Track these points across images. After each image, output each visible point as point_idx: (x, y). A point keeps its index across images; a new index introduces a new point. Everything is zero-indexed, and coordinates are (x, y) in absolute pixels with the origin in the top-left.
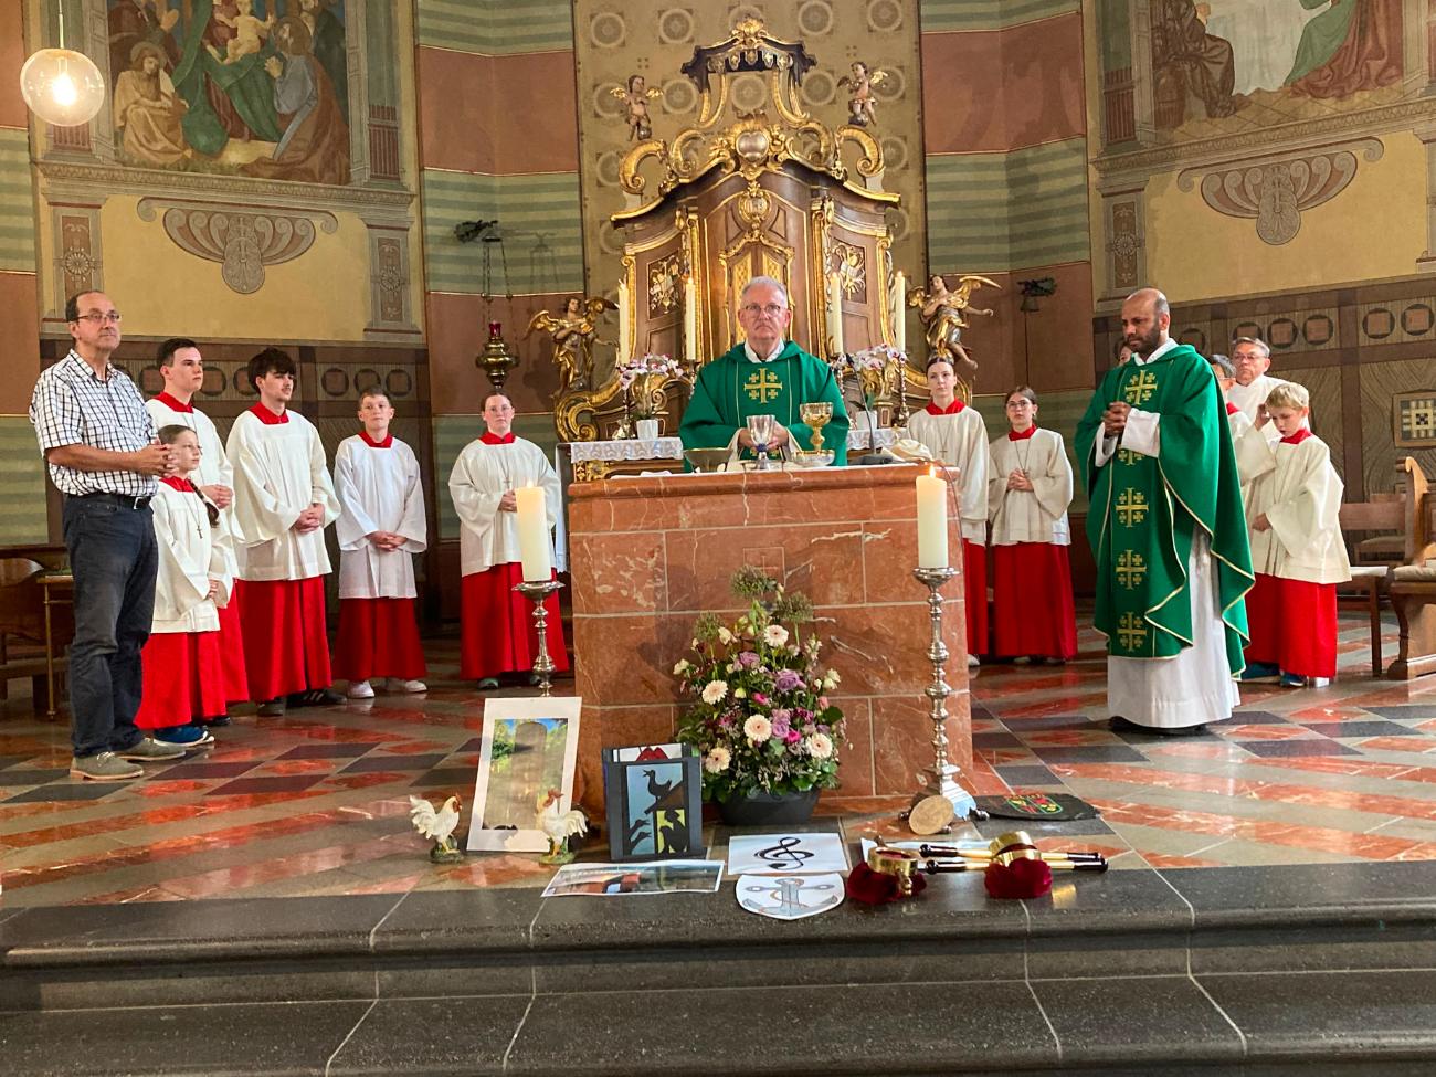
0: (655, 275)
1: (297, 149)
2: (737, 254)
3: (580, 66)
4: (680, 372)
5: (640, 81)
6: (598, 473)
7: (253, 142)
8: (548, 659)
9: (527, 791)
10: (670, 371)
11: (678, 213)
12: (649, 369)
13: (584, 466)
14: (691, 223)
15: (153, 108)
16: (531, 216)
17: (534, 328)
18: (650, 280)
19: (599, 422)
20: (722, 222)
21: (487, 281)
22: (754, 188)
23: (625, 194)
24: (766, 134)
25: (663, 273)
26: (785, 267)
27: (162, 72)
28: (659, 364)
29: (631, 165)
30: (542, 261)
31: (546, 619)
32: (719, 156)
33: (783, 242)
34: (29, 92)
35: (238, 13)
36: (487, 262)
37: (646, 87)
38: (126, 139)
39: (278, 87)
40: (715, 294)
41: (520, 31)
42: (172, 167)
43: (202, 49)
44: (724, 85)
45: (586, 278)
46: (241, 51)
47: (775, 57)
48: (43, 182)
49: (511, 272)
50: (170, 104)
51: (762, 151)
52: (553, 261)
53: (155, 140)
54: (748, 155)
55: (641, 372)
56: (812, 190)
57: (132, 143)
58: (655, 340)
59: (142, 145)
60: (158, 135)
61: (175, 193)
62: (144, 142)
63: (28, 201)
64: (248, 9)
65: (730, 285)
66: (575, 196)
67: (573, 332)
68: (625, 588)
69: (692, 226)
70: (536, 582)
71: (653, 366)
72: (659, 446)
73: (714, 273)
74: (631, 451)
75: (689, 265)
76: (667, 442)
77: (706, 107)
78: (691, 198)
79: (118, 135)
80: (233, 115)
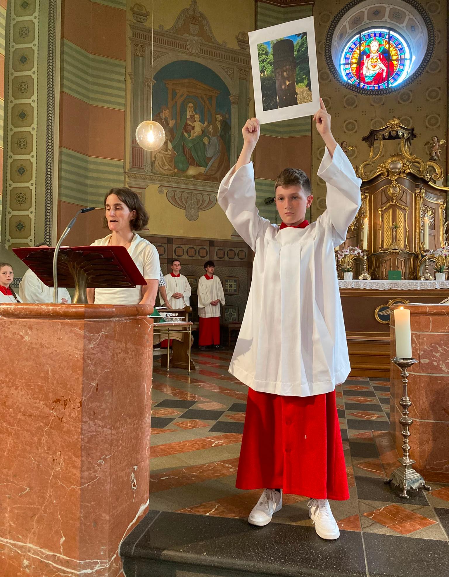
1: (212, 170)
2: (386, 209)
3: (313, 142)
4: (362, 254)
5: (346, 143)
7: (197, 167)
10: (359, 253)
12: (350, 252)
15: (165, 154)
20: (380, 196)
22: (394, 184)
24: (401, 162)
26: (405, 214)
27: (169, 142)
28: (354, 251)
32: (381, 171)
33: (404, 204)
34: (138, 137)
35: (195, 121)
37: (348, 145)
38: (155, 165)
39: (207, 148)
40: (375, 224)
41: (292, 129)
42: (170, 175)
43: (183, 133)
44: (380, 144)
46: (195, 135)
47: (403, 133)
48: (127, 179)
50: (171, 153)
51: (399, 169)
53: (165, 165)
54: (393, 170)
55: (347, 253)
56: (416, 185)
57: (157, 165)
59: (160, 167)
60: (166, 164)
61: (170, 184)
62: (161, 165)
64: (198, 120)
65: (382, 221)
68: (436, 361)
69: (366, 198)
70: (403, 359)
71: (352, 251)
72: (354, 283)
73: (375, 216)
74: (342, 284)
75: (364, 213)
76: (357, 282)
77: (372, 153)
78: (366, 187)
79: (153, 163)
80: (192, 157)
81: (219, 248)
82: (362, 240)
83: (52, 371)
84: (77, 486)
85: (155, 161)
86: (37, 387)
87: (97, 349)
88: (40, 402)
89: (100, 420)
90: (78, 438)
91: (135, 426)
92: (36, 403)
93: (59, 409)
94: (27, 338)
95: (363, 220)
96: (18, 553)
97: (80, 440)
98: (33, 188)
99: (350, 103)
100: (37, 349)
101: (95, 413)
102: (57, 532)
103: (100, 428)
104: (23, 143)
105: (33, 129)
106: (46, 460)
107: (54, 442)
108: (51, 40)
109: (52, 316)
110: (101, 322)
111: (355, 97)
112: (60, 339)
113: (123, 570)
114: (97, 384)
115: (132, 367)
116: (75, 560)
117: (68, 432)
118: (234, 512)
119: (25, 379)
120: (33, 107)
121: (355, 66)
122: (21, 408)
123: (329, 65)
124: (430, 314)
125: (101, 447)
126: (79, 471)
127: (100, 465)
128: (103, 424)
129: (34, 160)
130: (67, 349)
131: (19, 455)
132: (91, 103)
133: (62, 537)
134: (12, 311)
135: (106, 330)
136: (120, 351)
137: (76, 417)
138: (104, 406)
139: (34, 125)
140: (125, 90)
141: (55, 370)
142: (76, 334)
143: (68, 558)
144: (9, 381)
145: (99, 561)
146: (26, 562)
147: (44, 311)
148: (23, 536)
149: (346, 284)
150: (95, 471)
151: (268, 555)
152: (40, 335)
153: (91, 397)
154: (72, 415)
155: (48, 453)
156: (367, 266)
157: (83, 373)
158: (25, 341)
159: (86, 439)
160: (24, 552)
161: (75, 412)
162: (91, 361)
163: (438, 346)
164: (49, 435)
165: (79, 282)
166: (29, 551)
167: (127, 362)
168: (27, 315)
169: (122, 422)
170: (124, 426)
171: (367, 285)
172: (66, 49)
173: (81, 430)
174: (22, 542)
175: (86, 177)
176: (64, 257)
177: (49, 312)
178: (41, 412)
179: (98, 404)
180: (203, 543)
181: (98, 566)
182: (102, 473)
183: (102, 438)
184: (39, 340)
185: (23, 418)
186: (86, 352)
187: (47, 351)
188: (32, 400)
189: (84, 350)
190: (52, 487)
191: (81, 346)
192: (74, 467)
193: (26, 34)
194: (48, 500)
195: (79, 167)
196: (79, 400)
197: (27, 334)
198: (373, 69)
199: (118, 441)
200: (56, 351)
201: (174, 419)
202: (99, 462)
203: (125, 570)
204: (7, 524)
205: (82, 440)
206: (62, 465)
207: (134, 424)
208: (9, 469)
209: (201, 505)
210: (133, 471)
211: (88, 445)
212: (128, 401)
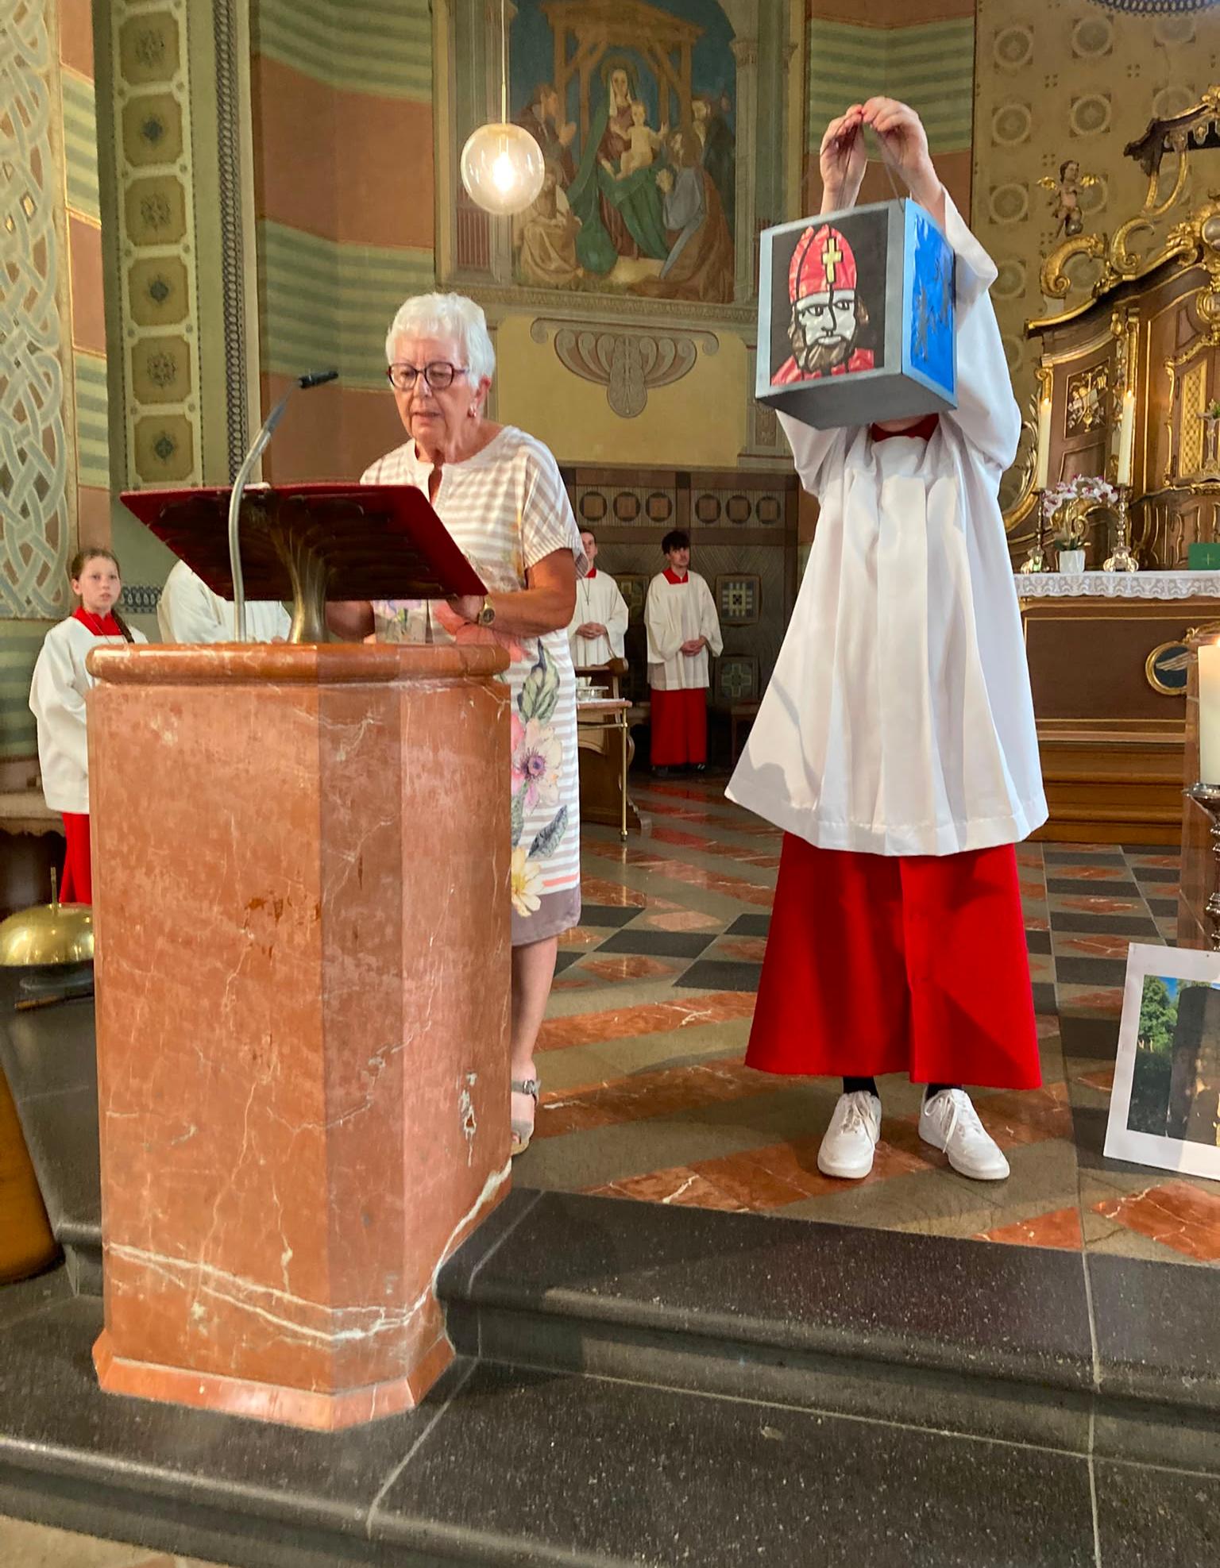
0: (1077, 389)
1: (683, 268)
2: (1189, 361)
3: (977, 168)
4: (1113, 497)
5: (1074, 166)
7: (642, 260)
9: (1201, 1087)
10: (1104, 495)
11: (1114, 317)
12: (1079, 493)
14: (1130, 328)
15: (549, 226)
18: (1070, 395)
20: (1172, 324)
22: (1217, 284)
23: (1046, 298)
25: (1086, 386)
27: (558, 188)
28: (1091, 489)
29: (1056, 265)
32: (1179, 245)
35: (633, 124)
37: (1081, 173)
38: (522, 258)
39: (667, 200)
40: (1155, 409)
42: (563, 288)
43: (597, 163)
44: (1179, 164)
46: (634, 165)
50: (564, 221)
53: (549, 258)
54: (1215, 242)
55: (1070, 496)
57: (526, 261)
58: (1072, 461)
60: (553, 255)
61: (565, 313)
62: (538, 260)
64: (642, 121)
65: (1177, 396)
69: (1131, 331)
71: (1084, 490)
72: (1087, 581)
73: (1155, 386)
74: (1053, 586)
75: (1122, 376)
76: (1097, 578)
77: (1152, 193)
78: (1132, 298)
79: (516, 255)
80: (623, 230)
81: (703, 493)
82: (1116, 458)
83: (239, 824)
84: (315, 1122)
85: (520, 248)
86: (200, 867)
87: (355, 766)
88: (210, 909)
89: (373, 952)
90: (316, 1000)
91: (468, 968)
92: (200, 910)
93: (262, 926)
94: (169, 738)
95: (1119, 397)
96: (179, 1287)
97: (320, 1005)
98: (192, 339)
99: (1093, 40)
100: (198, 768)
101: (356, 936)
102: (273, 1238)
103: (372, 973)
104: (160, 212)
105: (184, 168)
106: (235, 1056)
107: (251, 1010)
109: (231, 676)
110: (364, 692)
111: (1107, 22)
112: (255, 739)
113: (445, 1334)
114: (361, 860)
115: (454, 815)
116: (320, 1307)
117: (290, 985)
118: (737, 1197)
119: (171, 848)
120: (179, 105)
122: (164, 923)
125: (376, 1025)
126: (319, 1085)
127: (374, 1070)
129: (190, 261)
130: (273, 766)
131: (166, 1044)
132: (336, 82)
133: (285, 1250)
134: (126, 666)
135: (378, 713)
136: (419, 770)
137: (308, 945)
138: (380, 914)
139: (186, 158)
140: (432, 39)
141: (246, 822)
142: (300, 725)
143: (301, 1302)
144: (130, 852)
145: (382, 1310)
146: (198, 1310)
147: (210, 663)
148: (188, 1245)
149: (1066, 584)
150: (363, 1087)
151: (826, 1308)
152: (203, 727)
153: (344, 893)
154: (297, 940)
155: (238, 1039)
156: (1129, 532)
157: (321, 828)
158: (163, 747)
159: (335, 1003)
160: (195, 1284)
161: (305, 935)
162: (340, 797)
164: (238, 992)
165: (303, 586)
166: (205, 1283)
167: (441, 801)
168: (164, 676)
169: (430, 959)
170: (439, 968)
171: (1126, 587)
173: (322, 979)
174: (186, 1259)
176: (256, 515)
177: (222, 666)
178: (215, 932)
179: (366, 912)
180: (651, 1273)
181: (379, 1322)
182: (382, 1091)
183: (378, 1001)
184: (202, 741)
185: (169, 948)
186: (327, 774)
187: (224, 773)
188: (190, 901)
189: (322, 765)
190: (254, 1125)
191: (312, 755)
192: (309, 1075)
194: (246, 1157)
196: (311, 901)
197: (168, 725)
199: (421, 1008)
200: (247, 771)
201: (583, 954)
202: (371, 1062)
203: (450, 1333)
204: (147, 1216)
205: (327, 1004)
206: (275, 1068)
207: (465, 965)
208: (144, 1077)
209: (650, 1177)
210: (466, 1086)
211: (341, 1019)
212: (445, 904)
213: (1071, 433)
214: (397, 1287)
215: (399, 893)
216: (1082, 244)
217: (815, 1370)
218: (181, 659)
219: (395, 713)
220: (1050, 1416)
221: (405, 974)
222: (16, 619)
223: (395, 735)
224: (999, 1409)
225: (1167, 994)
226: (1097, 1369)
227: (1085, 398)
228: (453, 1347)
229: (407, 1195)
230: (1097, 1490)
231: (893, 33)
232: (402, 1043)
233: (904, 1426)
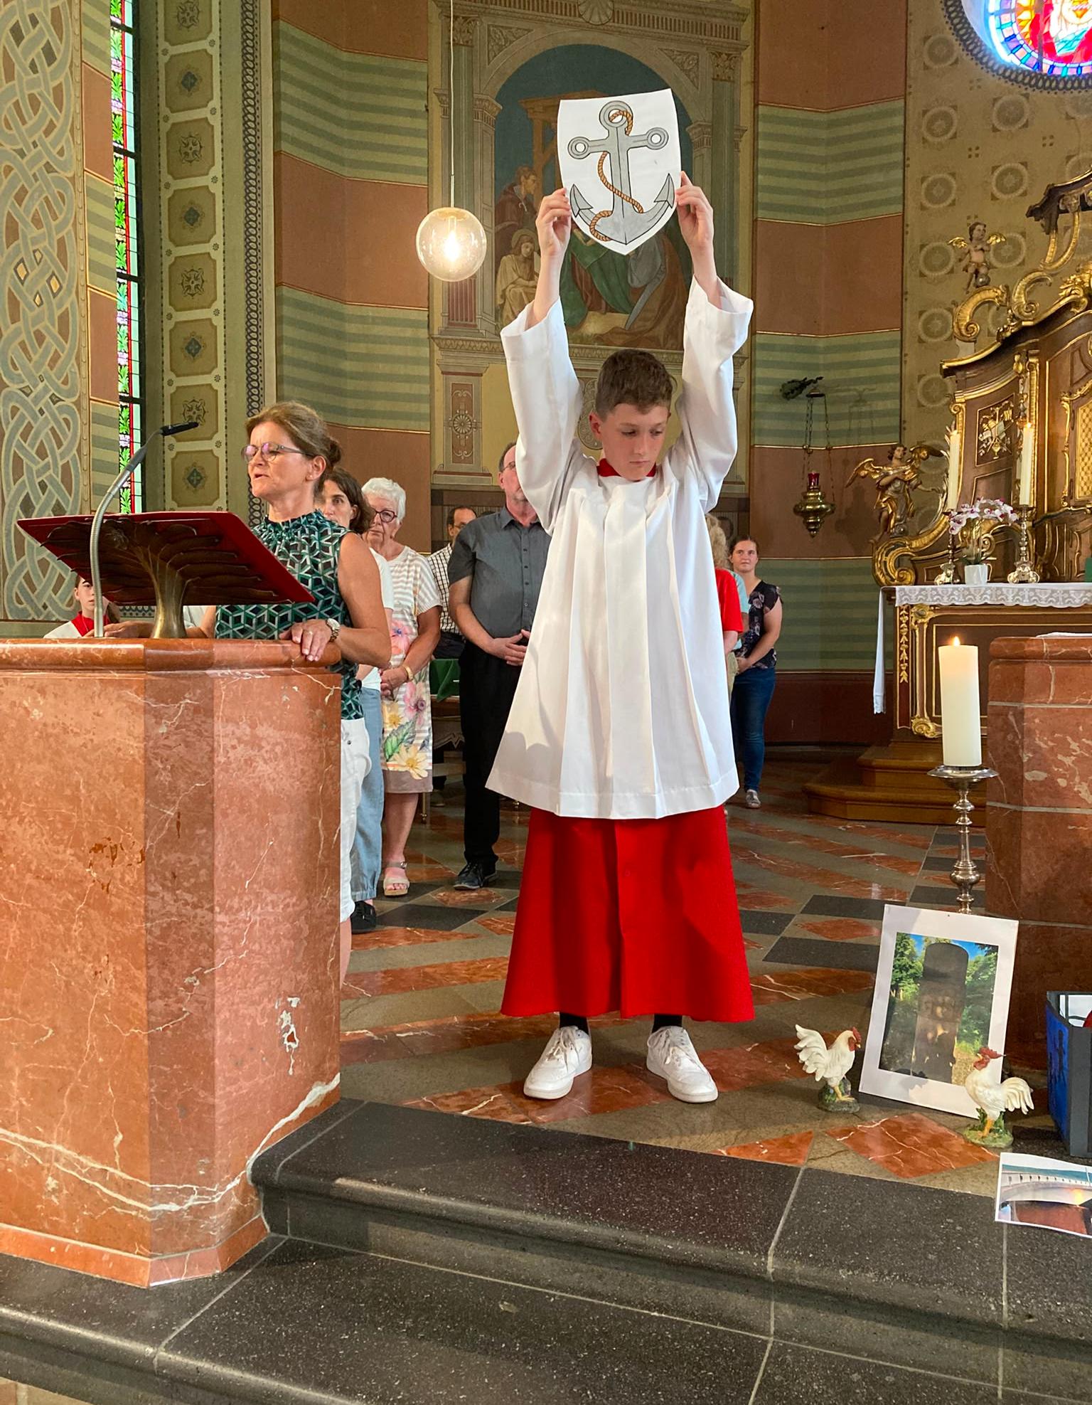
0: (986, 421)
1: (646, 320)
2: (1083, 396)
3: (908, 229)
4: (1014, 517)
5: (981, 227)
6: (922, 616)
7: (608, 314)
8: (971, 866)
9: (940, 1032)
10: (1004, 516)
11: (1017, 358)
12: (981, 513)
13: (907, 610)
14: (1030, 367)
15: (527, 287)
16: (853, 373)
17: (857, 475)
18: (980, 426)
19: (917, 566)
20: (1067, 364)
21: (809, 434)
23: (958, 342)
25: (994, 419)
27: (536, 255)
28: (992, 508)
29: (966, 313)
30: (860, 416)
31: (971, 814)
32: (1070, 294)
34: (422, 250)
36: (810, 417)
37: (987, 233)
38: (505, 314)
39: (633, 263)
40: (1053, 439)
41: (852, 200)
44: (1073, 223)
45: (901, 429)
48: (438, 355)
49: (834, 426)
52: (871, 415)
55: (973, 516)
57: (509, 316)
58: (982, 485)
63: (425, 371)
65: (1073, 428)
66: (895, 352)
67: (897, 479)
68: (1063, 776)
69: (1031, 370)
70: (960, 768)
71: (986, 510)
72: (989, 592)
73: (1054, 416)
74: (958, 596)
75: (1025, 409)
76: (998, 589)
77: (1052, 249)
78: (1031, 341)
79: (499, 311)
80: (593, 290)
82: (1018, 481)
83: (87, 783)
84: (140, 1028)
85: (502, 306)
86: (58, 817)
87: (175, 737)
88: (65, 851)
89: (188, 890)
90: (140, 928)
91: (290, 909)
92: (58, 852)
93: (102, 866)
94: (36, 713)
96: (38, 1163)
97: (143, 932)
98: (219, 387)
99: (1011, 116)
100: (57, 736)
101: (175, 877)
102: (108, 1123)
103: (188, 907)
104: (196, 283)
105: (216, 247)
106: (82, 972)
107: (94, 935)
108: (247, 27)
109: (81, 665)
110: (184, 677)
111: (1024, 99)
112: (98, 715)
113: (262, 1214)
114: (179, 814)
115: (274, 780)
116: (143, 1182)
117: (121, 915)
118: (526, 1112)
119: (37, 802)
120: (213, 195)
121: (1027, 16)
122: (31, 863)
123: (952, 20)
124: (1052, 658)
125: (192, 950)
126: (144, 999)
127: (189, 987)
128: (195, 899)
129: (218, 321)
130: (111, 737)
131: (31, 961)
132: (346, 172)
133: (116, 1134)
135: (194, 695)
136: (235, 742)
137: (135, 883)
138: (196, 861)
139: (218, 239)
140: (428, 135)
141: (91, 782)
142: (131, 705)
143: (131, 1178)
144: (8, 805)
145: (195, 1187)
146: (51, 1183)
147: (67, 654)
148: (44, 1127)
149: (971, 594)
150: (180, 1001)
151: (561, 1202)
152: (61, 705)
153: (165, 841)
154: (127, 878)
155: (84, 958)
156: (1032, 547)
157: (146, 787)
158: (32, 720)
159: (157, 932)
160: (49, 1161)
161: (133, 873)
162: (162, 762)
163: (1069, 739)
164: (84, 920)
165: (162, 592)
166: (57, 1160)
167: (259, 768)
168: (34, 664)
169: (246, 899)
170: (256, 907)
171: (1023, 597)
172: (285, 47)
173: (146, 911)
174: (43, 1140)
175: (343, 355)
177: (75, 656)
178: (68, 871)
179: (183, 857)
180: (427, 1169)
181: (193, 1197)
182: (196, 1004)
183: (194, 930)
184: (60, 716)
185: (35, 883)
186: (151, 743)
187: (76, 742)
188: (50, 845)
189: (147, 738)
190: (95, 1029)
191: (139, 730)
192: (135, 989)
193: (192, 19)
194: (89, 1056)
195: (322, 331)
196: (138, 847)
197: (36, 705)
198: (1077, 20)
199: (235, 939)
200: (92, 740)
201: (483, 912)
202: (188, 980)
203: (265, 1215)
204: (15, 1103)
205: (149, 931)
206: (111, 984)
207: (287, 906)
208: (15, 989)
209: (460, 1094)
210: (287, 1007)
211: (161, 943)
212: (264, 853)
213: (981, 460)
214: (209, 1168)
215: (212, 842)
216: (990, 294)
217: (551, 1256)
218: (47, 651)
219: (210, 694)
220: (738, 1302)
221: (217, 909)
222: (33, 620)
223: (210, 713)
224: (696, 1294)
225: (916, 949)
226: (770, 1259)
227: (994, 429)
228: (268, 1227)
229: (219, 1093)
230: (767, 1364)
231: (833, 116)
232: (213, 965)
233: (622, 1307)
